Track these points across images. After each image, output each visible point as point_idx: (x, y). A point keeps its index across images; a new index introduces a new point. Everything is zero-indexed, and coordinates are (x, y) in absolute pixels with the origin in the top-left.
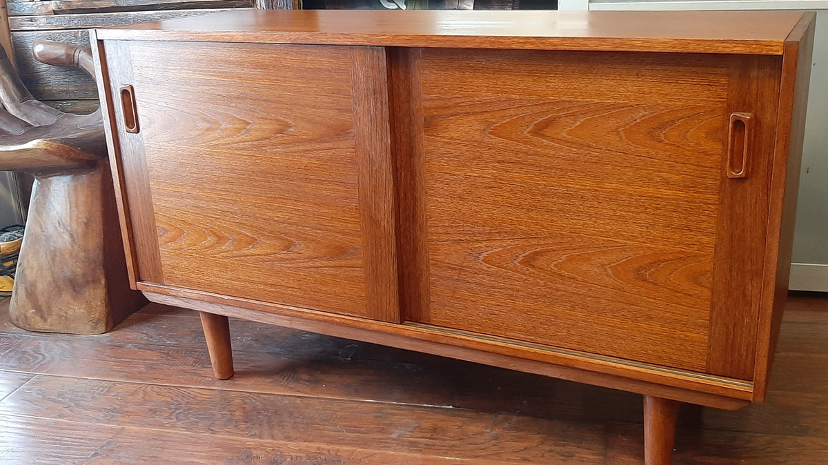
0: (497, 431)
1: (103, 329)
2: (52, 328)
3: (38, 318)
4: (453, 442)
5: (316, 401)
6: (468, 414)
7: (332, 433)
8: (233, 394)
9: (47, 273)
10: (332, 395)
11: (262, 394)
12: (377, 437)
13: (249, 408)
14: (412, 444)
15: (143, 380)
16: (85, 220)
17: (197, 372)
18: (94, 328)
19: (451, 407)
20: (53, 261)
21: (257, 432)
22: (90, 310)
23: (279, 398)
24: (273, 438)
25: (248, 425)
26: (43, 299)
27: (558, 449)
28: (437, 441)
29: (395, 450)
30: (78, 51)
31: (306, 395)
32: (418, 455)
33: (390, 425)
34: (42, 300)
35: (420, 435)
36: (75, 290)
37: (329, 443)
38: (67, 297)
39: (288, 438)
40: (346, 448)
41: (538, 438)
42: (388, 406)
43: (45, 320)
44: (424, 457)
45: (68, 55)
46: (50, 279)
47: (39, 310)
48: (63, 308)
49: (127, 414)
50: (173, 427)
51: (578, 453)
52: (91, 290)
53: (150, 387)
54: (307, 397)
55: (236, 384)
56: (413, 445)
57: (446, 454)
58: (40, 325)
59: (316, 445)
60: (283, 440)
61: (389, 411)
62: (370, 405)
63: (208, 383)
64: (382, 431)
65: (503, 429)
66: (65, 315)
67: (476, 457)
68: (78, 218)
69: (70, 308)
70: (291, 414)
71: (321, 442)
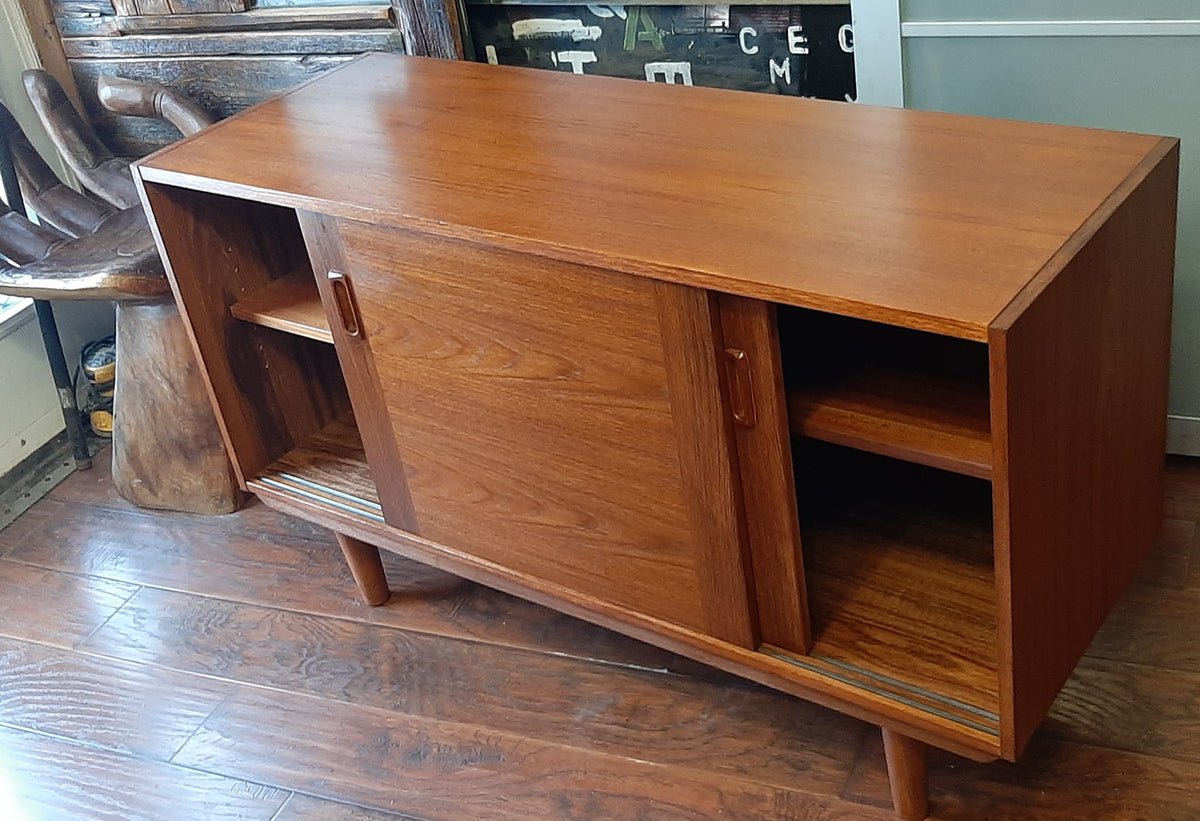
0: (718, 717)
1: (231, 507)
2: (165, 503)
3: (146, 491)
4: (653, 735)
5: (489, 649)
6: (685, 685)
7: (498, 709)
8: (384, 633)
9: (148, 433)
10: (512, 640)
11: (422, 634)
12: (556, 718)
13: (400, 657)
14: (599, 734)
15: (274, 602)
16: (187, 365)
17: (345, 590)
18: (218, 507)
19: (665, 671)
20: (154, 419)
21: (404, 700)
22: (210, 484)
23: (442, 642)
24: (422, 712)
25: (395, 688)
26: (149, 467)
27: (791, 754)
28: (633, 731)
29: (573, 744)
30: (158, 96)
31: (477, 640)
32: (602, 754)
33: (576, 699)
34: (147, 467)
35: (613, 719)
36: (187, 457)
37: (492, 725)
38: (178, 465)
39: (442, 715)
40: (511, 736)
41: (769, 732)
42: (582, 666)
43: (156, 495)
44: (610, 757)
45: (146, 103)
46: (153, 441)
47: (146, 481)
48: (176, 480)
49: (247, 661)
50: (301, 686)
51: (816, 763)
52: (208, 457)
53: (280, 615)
54: (479, 643)
55: (390, 614)
56: (599, 738)
57: (638, 755)
58: (149, 500)
59: (474, 728)
60: (434, 717)
61: (582, 674)
62: (559, 662)
63: (353, 613)
64: (563, 708)
65: (727, 714)
66: (179, 488)
67: (677, 762)
68: (177, 362)
69: (184, 480)
70: (452, 670)
71: (482, 724)
